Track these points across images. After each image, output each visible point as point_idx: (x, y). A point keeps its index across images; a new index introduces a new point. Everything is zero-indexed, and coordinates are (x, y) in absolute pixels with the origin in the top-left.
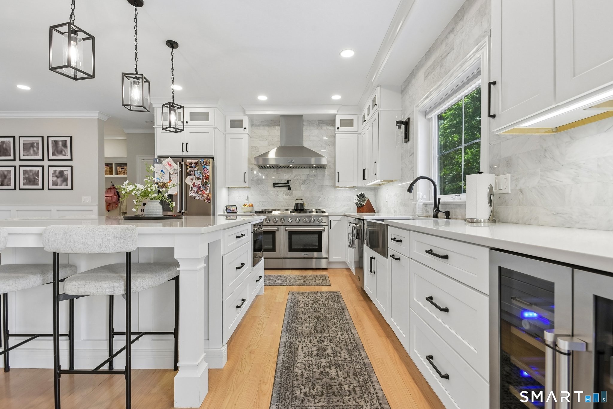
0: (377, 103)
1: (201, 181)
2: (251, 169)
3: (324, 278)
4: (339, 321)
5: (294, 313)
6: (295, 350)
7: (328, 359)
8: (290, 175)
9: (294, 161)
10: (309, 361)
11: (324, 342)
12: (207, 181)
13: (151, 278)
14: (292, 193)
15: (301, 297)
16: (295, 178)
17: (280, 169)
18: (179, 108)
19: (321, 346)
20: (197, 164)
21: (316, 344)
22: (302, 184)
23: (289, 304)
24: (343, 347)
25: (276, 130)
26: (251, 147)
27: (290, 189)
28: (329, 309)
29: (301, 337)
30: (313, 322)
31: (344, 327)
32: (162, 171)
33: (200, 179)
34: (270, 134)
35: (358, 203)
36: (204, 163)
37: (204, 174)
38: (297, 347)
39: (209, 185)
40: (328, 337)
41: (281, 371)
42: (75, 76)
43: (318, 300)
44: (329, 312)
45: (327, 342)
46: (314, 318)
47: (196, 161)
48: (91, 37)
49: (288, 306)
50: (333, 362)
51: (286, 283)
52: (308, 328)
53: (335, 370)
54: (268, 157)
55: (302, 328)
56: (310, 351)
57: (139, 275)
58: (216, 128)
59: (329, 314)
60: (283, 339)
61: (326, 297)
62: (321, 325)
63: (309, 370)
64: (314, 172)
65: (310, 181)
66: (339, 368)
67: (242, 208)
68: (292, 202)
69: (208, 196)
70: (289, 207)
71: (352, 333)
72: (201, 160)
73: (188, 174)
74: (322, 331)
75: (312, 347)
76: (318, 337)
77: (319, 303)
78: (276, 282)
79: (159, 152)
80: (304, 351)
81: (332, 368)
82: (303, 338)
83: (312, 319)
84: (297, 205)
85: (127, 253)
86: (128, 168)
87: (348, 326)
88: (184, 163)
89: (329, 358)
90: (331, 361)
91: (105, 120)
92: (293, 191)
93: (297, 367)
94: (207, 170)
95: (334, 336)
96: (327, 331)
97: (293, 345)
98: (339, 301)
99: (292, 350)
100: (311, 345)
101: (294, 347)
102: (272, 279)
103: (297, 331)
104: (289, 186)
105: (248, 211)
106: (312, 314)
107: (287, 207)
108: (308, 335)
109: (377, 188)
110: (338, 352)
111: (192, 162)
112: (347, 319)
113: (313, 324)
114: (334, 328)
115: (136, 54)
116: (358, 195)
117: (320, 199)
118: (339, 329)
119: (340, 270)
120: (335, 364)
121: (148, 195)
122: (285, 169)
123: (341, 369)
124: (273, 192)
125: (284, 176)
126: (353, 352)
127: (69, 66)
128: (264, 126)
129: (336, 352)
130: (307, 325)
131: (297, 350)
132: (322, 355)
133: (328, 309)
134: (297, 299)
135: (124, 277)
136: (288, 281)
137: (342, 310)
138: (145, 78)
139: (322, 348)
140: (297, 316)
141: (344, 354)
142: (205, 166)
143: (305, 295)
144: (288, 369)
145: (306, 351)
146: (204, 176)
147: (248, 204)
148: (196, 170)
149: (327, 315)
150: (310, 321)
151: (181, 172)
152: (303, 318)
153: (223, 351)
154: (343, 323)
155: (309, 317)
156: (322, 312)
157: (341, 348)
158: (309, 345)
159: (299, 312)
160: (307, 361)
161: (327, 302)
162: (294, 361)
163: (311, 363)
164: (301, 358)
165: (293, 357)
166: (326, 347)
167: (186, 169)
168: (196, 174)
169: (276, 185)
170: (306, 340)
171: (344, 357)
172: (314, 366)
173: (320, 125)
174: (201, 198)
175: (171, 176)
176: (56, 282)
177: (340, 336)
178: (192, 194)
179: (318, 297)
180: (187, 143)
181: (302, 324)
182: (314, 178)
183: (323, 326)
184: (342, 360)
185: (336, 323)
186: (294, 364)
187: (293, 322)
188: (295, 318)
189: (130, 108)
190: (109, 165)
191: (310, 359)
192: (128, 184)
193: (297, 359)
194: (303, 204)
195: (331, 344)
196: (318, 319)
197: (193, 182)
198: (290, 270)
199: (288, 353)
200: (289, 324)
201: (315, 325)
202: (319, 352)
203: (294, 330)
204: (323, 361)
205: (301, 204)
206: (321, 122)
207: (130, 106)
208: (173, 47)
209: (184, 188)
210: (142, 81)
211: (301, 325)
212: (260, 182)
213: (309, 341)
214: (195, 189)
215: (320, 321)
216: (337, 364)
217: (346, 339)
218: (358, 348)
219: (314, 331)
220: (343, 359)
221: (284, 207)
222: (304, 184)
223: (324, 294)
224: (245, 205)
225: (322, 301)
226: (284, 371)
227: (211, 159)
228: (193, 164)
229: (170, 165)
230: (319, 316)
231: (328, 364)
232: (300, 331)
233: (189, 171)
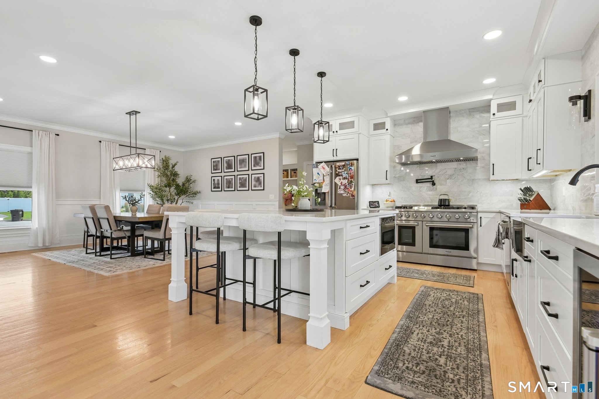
0: (542, 79)
1: (347, 180)
2: (394, 167)
3: (468, 278)
4: (469, 321)
5: (420, 304)
6: (410, 334)
7: (441, 349)
8: (435, 170)
9: (436, 156)
10: (421, 345)
11: (443, 335)
12: (352, 180)
13: (293, 251)
14: (436, 189)
15: (433, 292)
16: (440, 173)
17: (423, 165)
18: (326, 124)
19: (438, 337)
20: (344, 166)
21: (434, 334)
22: (448, 179)
23: (418, 295)
24: (463, 344)
25: (419, 126)
26: (394, 146)
27: (434, 184)
28: (461, 308)
29: (420, 325)
30: (438, 316)
31: (471, 327)
32: (318, 173)
33: (347, 178)
34: (413, 131)
35: (522, 198)
36: (349, 164)
37: (349, 174)
38: (413, 332)
39: (354, 184)
40: (448, 332)
41: (391, 345)
42: (258, 117)
43: (452, 298)
44: (460, 311)
45: (446, 336)
46: (440, 313)
47: (343, 163)
48: (266, 91)
49: (417, 297)
50: (445, 353)
51: (422, 277)
52: (430, 319)
53: (445, 359)
54: (411, 153)
55: (425, 318)
56: (425, 338)
57: (287, 248)
58: (360, 133)
59: (459, 312)
60: (402, 323)
61: (462, 296)
62: (445, 320)
63: (418, 352)
64: (463, 165)
65: (458, 175)
66: (450, 359)
67: (384, 204)
68: (437, 197)
69: (353, 193)
70: (432, 202)
71: (479, 335)
72: (347, 163)
73: (337, 175)
74: (444, 325)
75: (428, 335)
76: (438, 330)
77: (451, 300)
78: (412, 275)
79: (316, 159)
80: (418, 337)
81: (442, 357)
82: (421, 326)
83: (437, 313)
84: (441, 200)
85: (279, 232)
86: (298, 172)
87: (477, 328)
88: (333, 166)
89: (443, 349)
90: (444, 351)
91: (283, 138)
92: (438, 186)
93: (407, 347)
94: (352, 170)
95: (456, 333)
96: (450, 326)
97: (410, 330)
98: (476, 303)
99: (407, 333)
100: (427, 333)
101: (409, 331)
102: (409, 272)
103: (417, 319)
104: (433, 181)
105: (390, 206)
106: (439, 308)
107: (430, 202)
108: (428, 325)
109: (553, 179)
110: (455, 346)
111: (340, 164)
112: (478, 321)
113: (437, 317)
114: (459, 325)
115: (295, 91)
116: (522, 188)
117: (471, 194)
118: (465, 328)
119: (494, 273)
120: (447, 355)
121: (301, 193)
122: (428, 164)
123: (452, 361)
124: (415, 188)
125: (427, 172)
126: (473, 351)
127: (254, 113)
128: (406, 124)
129: (453, 346)
130: (431, 316)
131: (412, 334)
132: (436, 344)
133: (459, 308)
134: (428, 293)
135: (277, 248)
136: (425, 275)
137: (477, 312)
138: (299, 108)
139: (438, 339)
140: (422, 307)
141: (462, 350)
142: (351, 167)
143: (438, 291)
144: (398, 345)
145: (421, 337)
146: (350, 176)
147: (390, 200)
148: (343, 171)
149: (456, 312)
150: (434, 314)
151: (332, 173)
152: (428, 310)
153: (345, 317)
154: (473, 324)
155: (435, 310)
156: (452, 309)
157: (460, 344)
158: (425, 333)
159: (426, 304)
160: (419, 345)
161: (461, 301)
162: (406, 341)
163: (422, 347)
164: (414, 340)
165: (406, 338)
166: (444, 339)
167: (336, 171)
168: (343, 174)
169: (419, 181)
170: (424, 328)
171: (460, 352)
172: (424, 351)
173: (471, 113)
174: (347, 195)
175: (324, 177)
176: (245, 249)
177: (464, 334)
178: (341, 191)
179: (453, 295)
180: (337, 149)
181: (425, 314)
182: (463, 171)
183: (447, 322)
184: (456, 354)
185: (464, 322)
186: (405, 344)
187: (417, 311)
188: (420, 308)
189: (291, 131)
190: (286, 171)
191: (423, 344)
192: (288, 186)
193: (409, 340)
194: (448, 200)
195: (449, 338)
196: (444, 314)
197: (341, 182)
198: (431, 266)
199: (402, 334)
200: (412, 312)
201: (439, 319)
202: (433, 341)
203: (415, 318)
204: (435, 349)
205: (446, 200)
206: (472, 110)
207: (291, 130)
208: (322, 77)
209: (334, 187)
210: (298, 110)
211: (423, 315)
212: (402, 178)
213: (427, 330)
214: (342, 187)
215: (446, 316)
216: (449, 356)
217: (470, 338)
218: (480, 349)
219: (435, 323)
220: (458, 354)
221: (427, 203)
222: (451, 178)
223: (460, 294)
224: (387, 201)
225: (456, 300)
226: (394, 346)
227: (355, 161)
228: (341, 166)
229: (324, 168)
230: (447, 312)
231: (439, 353)
232: (420, 319)
233: (338, 172)
